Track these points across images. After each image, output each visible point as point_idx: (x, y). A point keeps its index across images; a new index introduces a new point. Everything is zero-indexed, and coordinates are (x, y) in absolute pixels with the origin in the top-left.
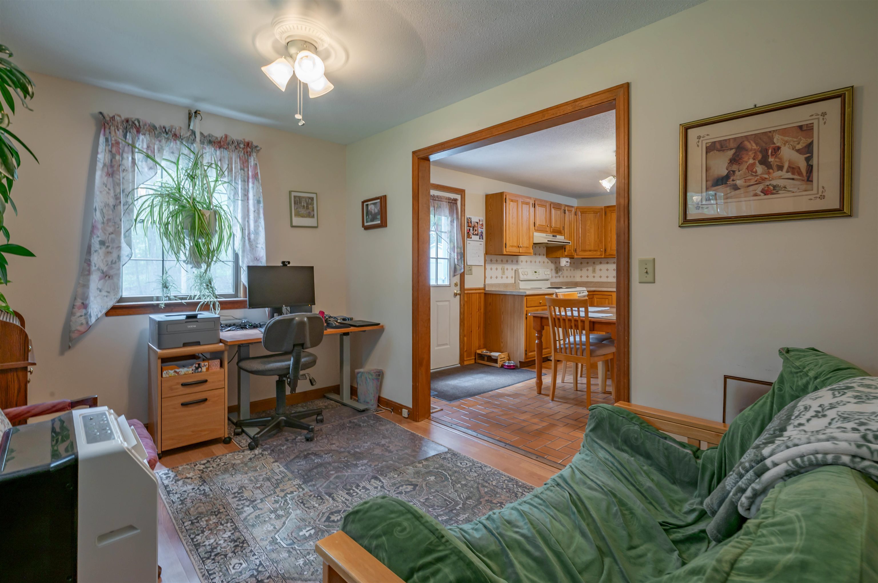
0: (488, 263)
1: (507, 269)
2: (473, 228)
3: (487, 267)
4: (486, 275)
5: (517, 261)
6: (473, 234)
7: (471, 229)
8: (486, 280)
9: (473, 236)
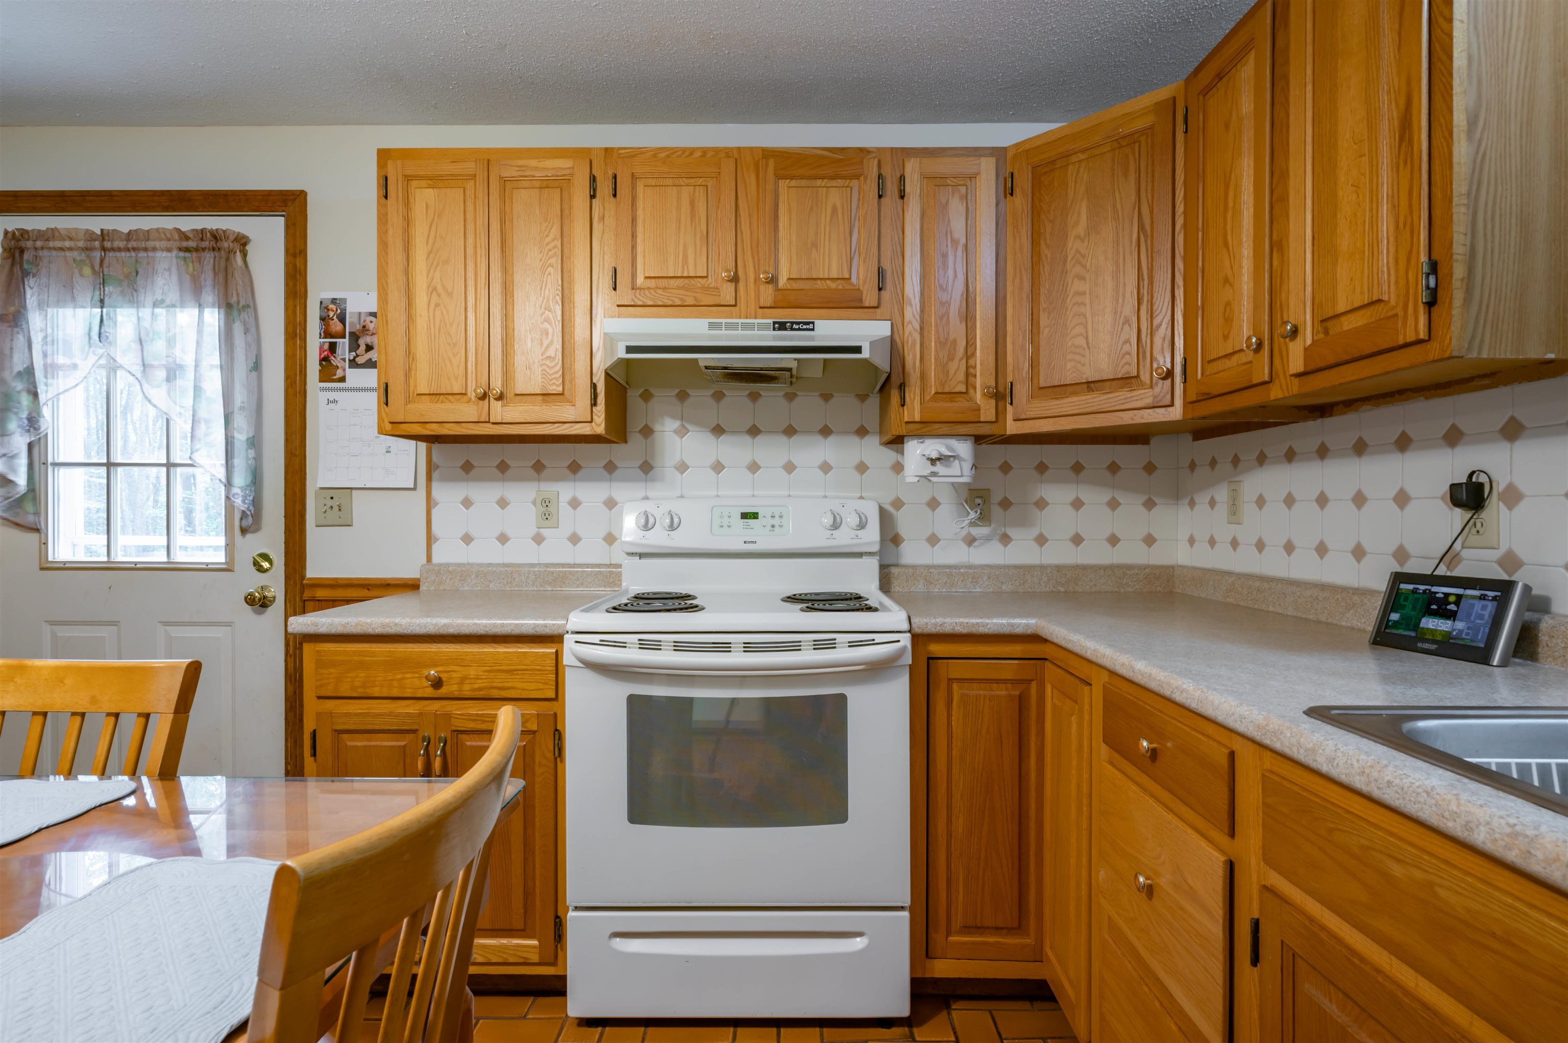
0: (445, 479)
1: (575, 503)
2: (355, 338)
3: (435, 493)
4: (435, 529)
5: (647, 468)
6: (353, 364)
7: (343, 344)
8: (435, 547)
9: (351, 373)
